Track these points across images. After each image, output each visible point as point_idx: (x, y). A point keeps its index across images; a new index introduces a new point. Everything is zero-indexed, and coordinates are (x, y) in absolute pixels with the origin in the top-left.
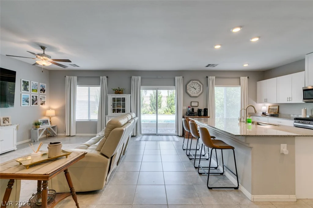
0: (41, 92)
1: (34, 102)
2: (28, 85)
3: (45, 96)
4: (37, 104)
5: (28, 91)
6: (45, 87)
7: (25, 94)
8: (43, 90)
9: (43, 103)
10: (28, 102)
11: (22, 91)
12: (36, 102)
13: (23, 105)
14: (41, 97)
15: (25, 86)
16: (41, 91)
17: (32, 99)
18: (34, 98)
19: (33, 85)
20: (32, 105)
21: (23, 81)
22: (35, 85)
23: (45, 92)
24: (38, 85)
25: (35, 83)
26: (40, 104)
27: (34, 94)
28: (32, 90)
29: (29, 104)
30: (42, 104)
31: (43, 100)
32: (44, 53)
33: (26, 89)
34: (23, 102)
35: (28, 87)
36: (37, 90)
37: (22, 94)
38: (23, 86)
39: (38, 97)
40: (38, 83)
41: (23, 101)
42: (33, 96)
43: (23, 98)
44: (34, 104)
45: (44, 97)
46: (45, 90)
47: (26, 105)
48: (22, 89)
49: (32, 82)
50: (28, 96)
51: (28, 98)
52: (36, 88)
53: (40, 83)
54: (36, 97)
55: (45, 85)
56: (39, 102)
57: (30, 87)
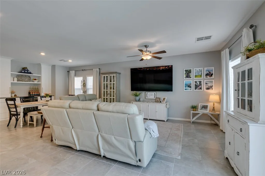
0: (206, 77)
1: (198, 86)
2: (191, 72)
3: (213, 80)
4: (201, 88)
5: (191, 78)
6: (212, 71)
7: (188, 81)
8: (209, 74)
9: (209, 87)
10: (191, 87)
11: (184, 78)
12: (200, 87)
13: (185, 89)
14: (206, 81)
15: (188, 74)
16: (206, 75)
17: (195, 85)
18: (197, 84)
19: (196, 71)
20: (195, 89)
21: (185, 70)
22: (198, 71)
23: (213, 76)
24: (202, 71)
25: (198, 69)
26: (205, 88)
27: (198, 79)
28: (195, 76)
29: (192, 89)
30: (208, 89)
31: (209, 85)
32: (147, 50)
33: (188, 76)
34: (185, 88)
35: (190, 74)
36: (201, 76)
37: (184, 81)
38: (185, 74)
39: (202, 83)
40: (202, 68)
41: (185, 86)
42: (196, 82)
43: (185, 84)
44: (197, 89)
45: (212, 82)
46: (212, 74)
47: (188, 89)
48: (184, 76)
49: (194, 69)
50: (191, 82)
51: (191, 84)
52: (200, 74)
53: (205, 68)
54: (200, 82)
55: (213, 68)
56: (204, 86)
57: (192, 75)
